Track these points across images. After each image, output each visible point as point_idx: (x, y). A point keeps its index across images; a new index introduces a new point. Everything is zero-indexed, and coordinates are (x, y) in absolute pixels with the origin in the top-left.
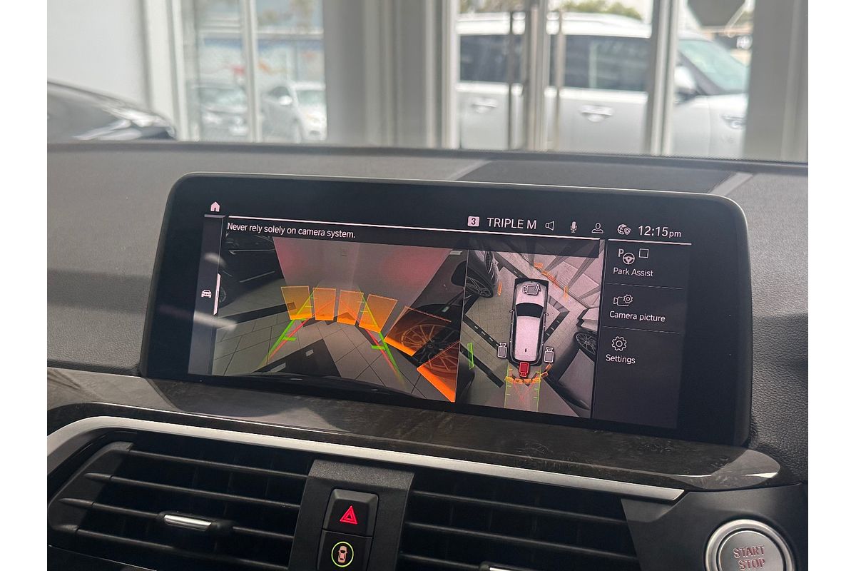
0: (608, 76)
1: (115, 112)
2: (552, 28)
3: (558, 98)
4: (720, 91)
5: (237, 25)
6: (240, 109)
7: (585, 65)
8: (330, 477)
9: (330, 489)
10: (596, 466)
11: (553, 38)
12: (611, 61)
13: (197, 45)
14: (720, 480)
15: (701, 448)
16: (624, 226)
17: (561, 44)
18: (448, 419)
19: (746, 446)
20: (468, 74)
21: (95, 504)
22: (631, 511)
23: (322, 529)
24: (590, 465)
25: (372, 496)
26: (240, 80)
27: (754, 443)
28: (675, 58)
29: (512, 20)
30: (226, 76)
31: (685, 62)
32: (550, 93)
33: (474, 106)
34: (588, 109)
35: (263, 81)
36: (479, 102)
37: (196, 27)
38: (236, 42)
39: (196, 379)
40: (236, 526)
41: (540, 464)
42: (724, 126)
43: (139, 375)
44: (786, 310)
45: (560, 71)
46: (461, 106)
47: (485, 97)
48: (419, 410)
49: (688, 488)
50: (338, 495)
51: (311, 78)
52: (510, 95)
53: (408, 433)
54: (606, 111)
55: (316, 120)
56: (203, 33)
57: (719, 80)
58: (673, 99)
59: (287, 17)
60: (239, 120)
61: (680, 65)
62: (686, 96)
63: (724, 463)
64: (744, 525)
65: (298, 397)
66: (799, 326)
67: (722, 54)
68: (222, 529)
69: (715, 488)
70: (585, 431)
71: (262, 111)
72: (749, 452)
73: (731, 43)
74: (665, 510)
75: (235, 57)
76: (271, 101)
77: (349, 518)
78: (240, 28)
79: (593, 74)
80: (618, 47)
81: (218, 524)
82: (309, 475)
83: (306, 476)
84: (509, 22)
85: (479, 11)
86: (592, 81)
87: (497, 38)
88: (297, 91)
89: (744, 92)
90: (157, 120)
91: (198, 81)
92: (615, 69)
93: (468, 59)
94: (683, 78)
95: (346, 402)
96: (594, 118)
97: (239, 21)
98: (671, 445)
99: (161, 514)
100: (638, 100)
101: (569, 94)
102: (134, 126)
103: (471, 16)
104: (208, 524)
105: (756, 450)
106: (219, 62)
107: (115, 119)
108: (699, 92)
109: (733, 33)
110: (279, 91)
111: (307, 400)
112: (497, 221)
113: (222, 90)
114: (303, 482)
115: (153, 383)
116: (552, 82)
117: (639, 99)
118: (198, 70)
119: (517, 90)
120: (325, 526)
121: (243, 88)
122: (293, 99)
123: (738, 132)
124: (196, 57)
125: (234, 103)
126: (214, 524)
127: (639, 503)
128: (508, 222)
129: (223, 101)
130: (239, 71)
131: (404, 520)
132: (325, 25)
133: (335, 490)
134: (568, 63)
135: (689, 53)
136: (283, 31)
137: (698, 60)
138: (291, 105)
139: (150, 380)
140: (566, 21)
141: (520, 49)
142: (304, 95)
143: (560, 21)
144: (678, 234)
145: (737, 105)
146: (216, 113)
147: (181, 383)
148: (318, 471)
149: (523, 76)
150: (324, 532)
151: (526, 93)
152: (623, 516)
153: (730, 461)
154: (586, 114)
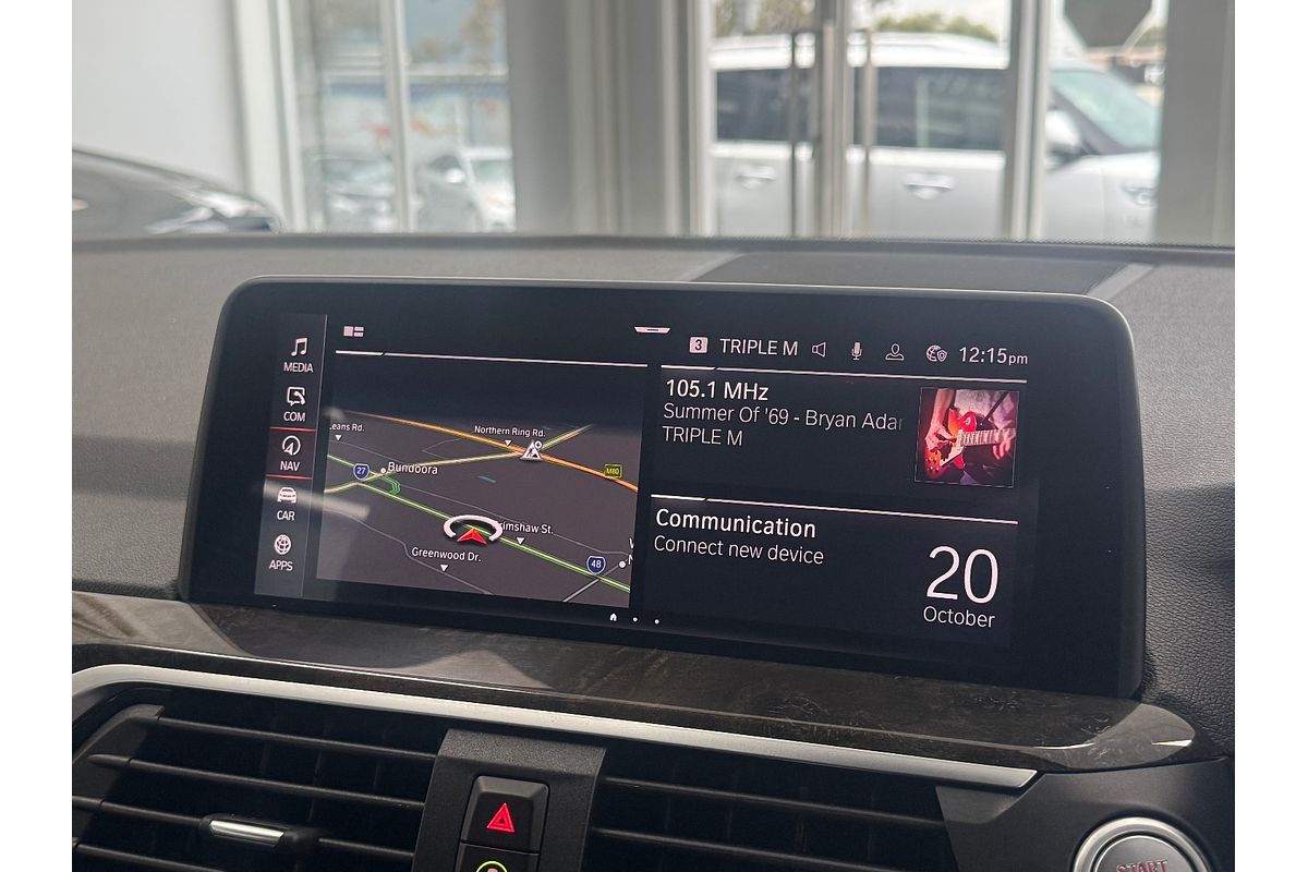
0: (945, 128)
1: (192, 196)
2: (856, 56)
3: (867, 164)
4: (1116, 148)
5: (377, 64)
6: (384, 189)
7: (910, 112)
8: (471, 757)
9: (471, 777)
10: (896, 733)
11: (858, 72)
12: (949, 105)
13: (319, 95)
14: (1095, 755)
15: (1063, 702)
16: (937, 348)
17: (870, 82)
18: (662, 661)
19: (1138, 698)
20: (729, 130)
21: (105, 804)
22: (952, 806)
23: (460, 840)
24: (886, 732)
25: (537, 787)
26: (386, 145)
27: (1151, 694)
28: (1045, 98)
29: (794, 47)
30: (364, 141)
31: (1061, 104)
32: (855, 156)
33: (741, 178)
34: (916, 179)
35: (419, 147)
36: (748, 171)
37: (319, 67)
38: (376, 89)
39: (267, 603)
40: (325, 837)
41: (806, 732)
42: (1127, 201)
43: (178, 598)
44: (1201, 479)
45: (870, 121)
46: (720, 179)
47: (757, 163)
48: (616, 647)
49: (1044, 767)
50: (486, 785)
51: (491, 142)
52: (793, 161)
53: (598, 684)
54: (943, 182)
55: (501, 205)
56: (329, 77)
57: (1120, 133)
58: (1045, 161)
59: (456, 49)
60: (384, 207)
61: (1053, 108)
62: (1065, 157)
63: (1103, 726)
64: (1134, 826)
65: (426, 630)
66: (1220, 504)
67: (1123, 91)
68: (300, 842)
69: (1087, 767)
70: (880, 677)
71: (419, 191)
72: (1142, 707)
73: (1135, 76)
74: (1005, 805)
75: (376, 111)
76: (433, 177)
77: (502, 822)
78: (381, 68)
79: (923, 126)
80: (960, 85)
81: (295, 836)
82: (440, 753)
83: (434, 756)
84: (789, 49)
85: (747, 33)
86: (922, 136)
87: (774, 73)
88: (473, 162)
89: (1154, 149)
90: (255, 207)
91: (322, 149)
92: (957, 117)
93: (729, 107)
94: (1059, 129)
95: (499, 636)
96: (925, 194)
97: (380, 59)
98: (1018, 697)
99: (206, 819)
100: (990, 163)
101: (884, 157)
102: (217, 216)
103: (736, 41)
104: (279, 834)
105: (1154, 704)
106: (352, 120)
107: (189, 207)
108: (1087, 151)
109: (1138, 61)
110: (447, 162)
111: (439, 633)
112: (736, 343)
113: (358, 162)
114: (429, 764)
115: (199, 609)
116: (857, 140)
117: (992, 162)
118: (320, 131)
119: (804, 153)
120: (464, 837)
121: (389, 158)
122: (467, 175)
123: (1144, 209)
124: (318, 113)
125: (375, 181)
126: (288, 834)
127: (962, 793)
128: (753, 344)
129: (361, 179)
130: (383, 132)
131: (590, 825)
132: (511, 61)
133: (481, 778)
134: (882, 109)
135: (1070, 92)
136: (451, 70)
137: (1086, 103)
138: (462, 184)
139: (197, 606)
140: (878, 45)
141: (809, 89)
142: (483, 167)
143: (868, 46)
144: (1023, 359)
145: (1144, 169)
146: (349, 196)
147: (242, 610)
148: (454, 747)
149: (813, 129)
150: (463, 845)
151: (818, 158)
152: (939, 815)
153: (1112, 723)
154: (913, 187)
